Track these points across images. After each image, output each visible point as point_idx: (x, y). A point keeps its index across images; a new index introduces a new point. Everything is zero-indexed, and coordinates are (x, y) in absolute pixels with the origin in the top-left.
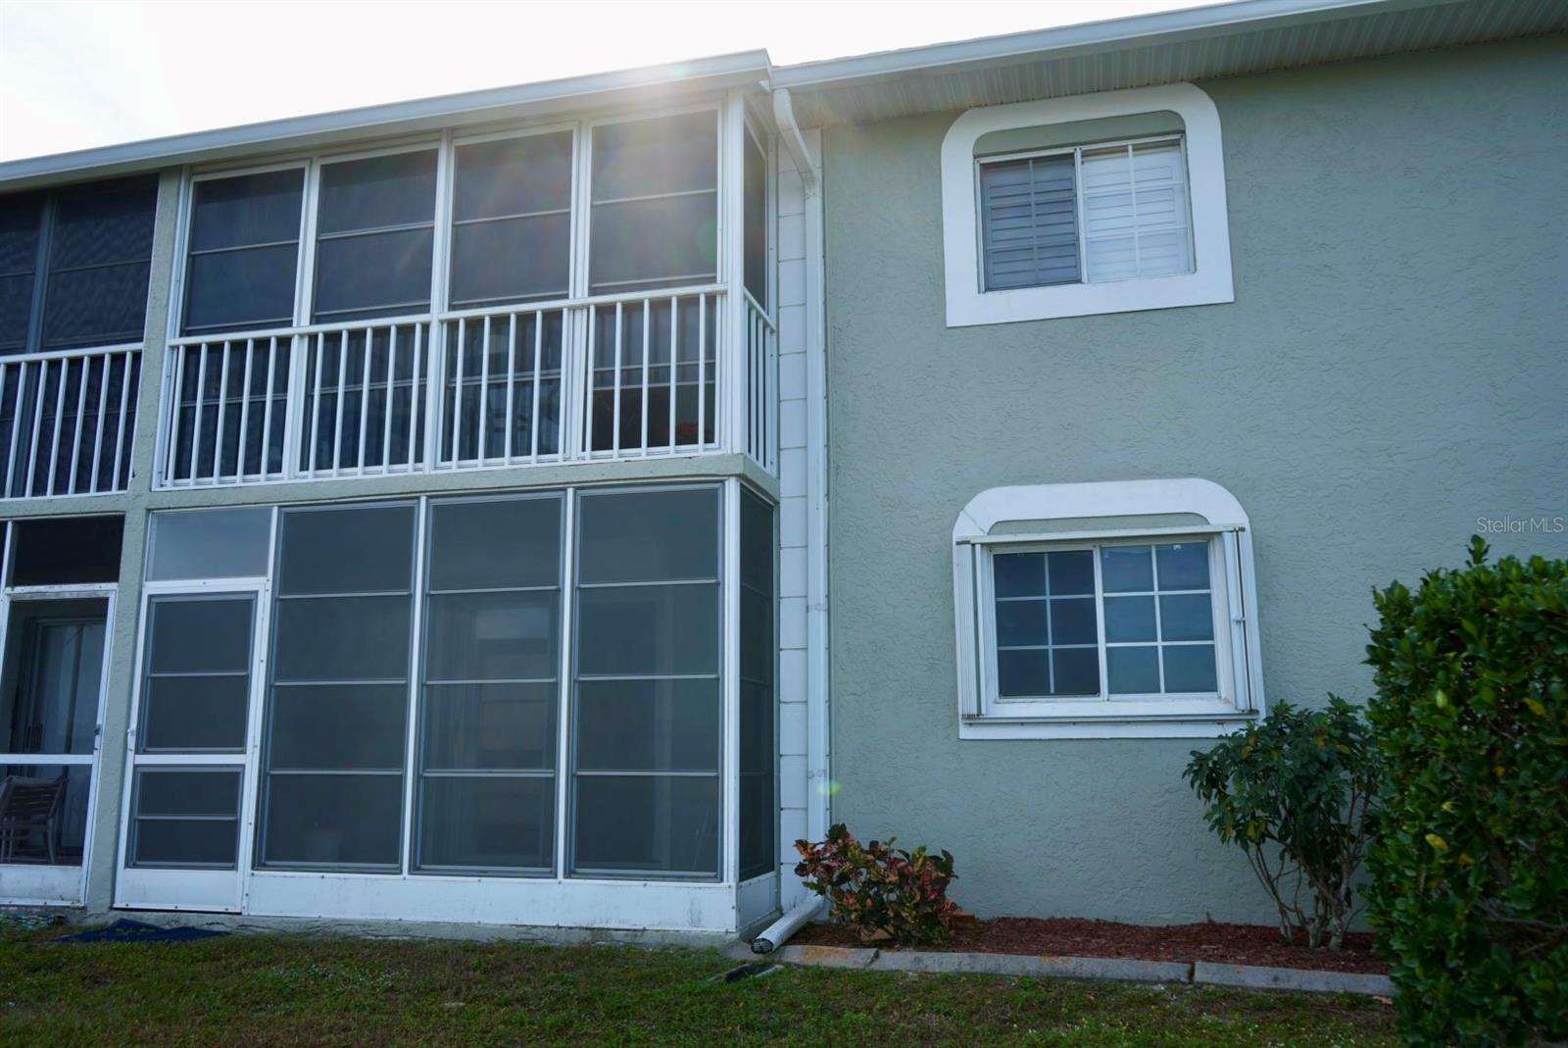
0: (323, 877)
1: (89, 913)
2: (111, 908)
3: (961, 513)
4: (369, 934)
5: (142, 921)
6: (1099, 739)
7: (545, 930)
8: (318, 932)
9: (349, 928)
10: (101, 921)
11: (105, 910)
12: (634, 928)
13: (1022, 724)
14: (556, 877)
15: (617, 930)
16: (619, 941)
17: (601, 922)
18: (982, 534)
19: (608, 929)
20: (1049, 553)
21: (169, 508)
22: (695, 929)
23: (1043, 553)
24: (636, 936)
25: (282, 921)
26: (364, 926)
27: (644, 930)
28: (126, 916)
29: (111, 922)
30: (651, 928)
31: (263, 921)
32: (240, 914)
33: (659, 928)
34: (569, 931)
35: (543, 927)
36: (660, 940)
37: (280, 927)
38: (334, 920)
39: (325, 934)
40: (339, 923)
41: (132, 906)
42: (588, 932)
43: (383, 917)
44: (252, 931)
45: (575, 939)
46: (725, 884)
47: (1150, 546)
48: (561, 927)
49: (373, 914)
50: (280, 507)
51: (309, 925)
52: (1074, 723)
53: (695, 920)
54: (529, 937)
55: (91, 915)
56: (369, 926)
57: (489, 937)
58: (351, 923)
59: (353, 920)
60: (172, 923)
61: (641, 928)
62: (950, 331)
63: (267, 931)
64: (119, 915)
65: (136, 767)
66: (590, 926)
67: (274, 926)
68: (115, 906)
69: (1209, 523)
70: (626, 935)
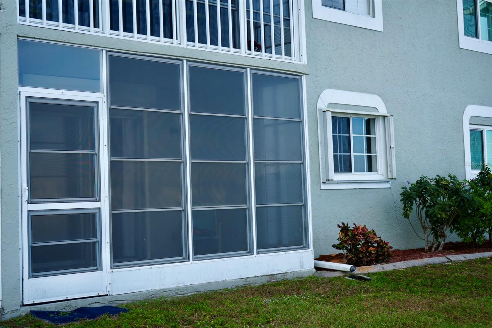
0: (151, 268)
1: (6, 312)
2: (24, 305)
3: (319, 98)
4: (177, 294)
5: (46, 310)
6: (354, 189)
7: (253, 278)
8: (153, 297)
9: (168, 293)
10: (15, 315)
11: (19, 307)
12: (283, 272)
13: (337, 183)
14: (253, 254)
15: (277, 274)
16: (279, 279)
17: (271, 272)
18: (325, 107)
19: (274, 274)
20: (338, 117)
21: (35, 38)
22: (302, 269)
23: (336, 117)
24: (285, 275)
25: (134, 295)
26: (176, 290)
27: (286, 273)
28: (34, 308)
29: (23, 314)
30: (288, 271)
31: (123, 297)
32: (107, 295)
33: (291, 271)
34: (261, 278)
35: (251, 277)
36: (293, 276)
37: (133, 299)
38: (160, 290)
39: (157, 297)
40: (163, 291)
41: (37, 301)
42: (268, 277)
43: (183, 285)
44: (116, 303)
45: (265, 280)
46: (310, 250)
47: (362, 118)
48: (258, 277)
49: (178, 284)
50: (107, 51)
51: (148, 295)
52: (350, 183)
53: (302, 266)
54: (247, 283)
55: (8, 313)
56: (178, 290)
57: (231, 286)
58: (169, 290)
59: (169, 289)
60: (67, 308)
61: (285, 272)
62: (314, 19)
63: (125, 302)
64: (28, 309)
65: (29, 211)
66: (268, 274)
67: (129, 298)
68: (25, 304)
69: (378, 112)
70: (282, 276)
